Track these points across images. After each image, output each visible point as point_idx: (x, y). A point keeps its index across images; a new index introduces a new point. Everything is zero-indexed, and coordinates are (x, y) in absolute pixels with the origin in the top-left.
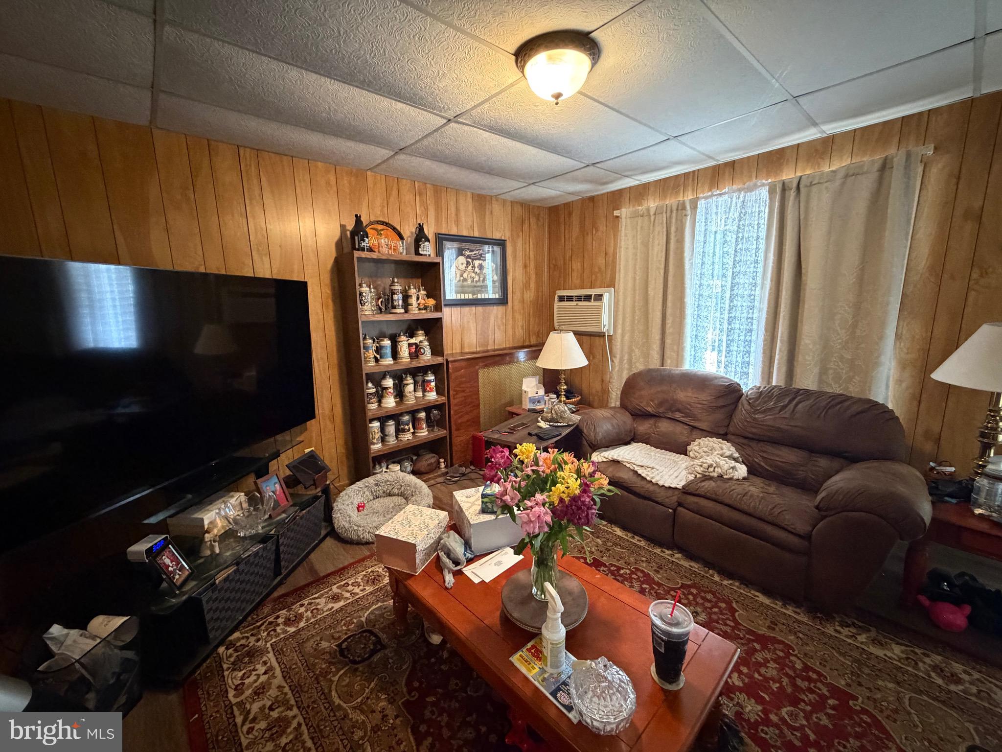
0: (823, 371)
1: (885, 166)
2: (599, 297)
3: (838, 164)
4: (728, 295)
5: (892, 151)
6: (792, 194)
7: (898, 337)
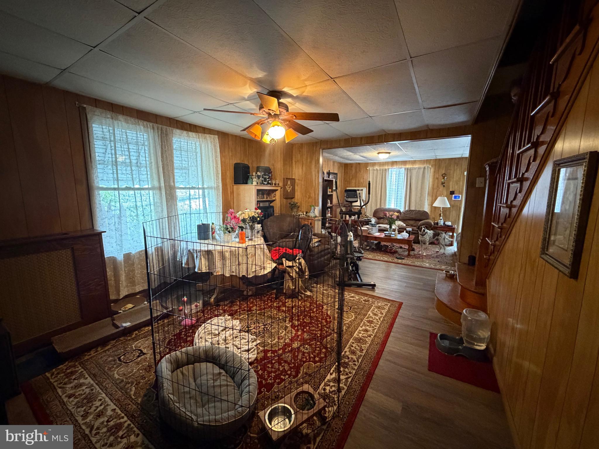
0: (416, 207)
1: (424, 168)
2: (362, 190)
3: (417, 166)
4: (396, 191)
5: (425, 166)
6: (409, 171)
7: (428, 200)
